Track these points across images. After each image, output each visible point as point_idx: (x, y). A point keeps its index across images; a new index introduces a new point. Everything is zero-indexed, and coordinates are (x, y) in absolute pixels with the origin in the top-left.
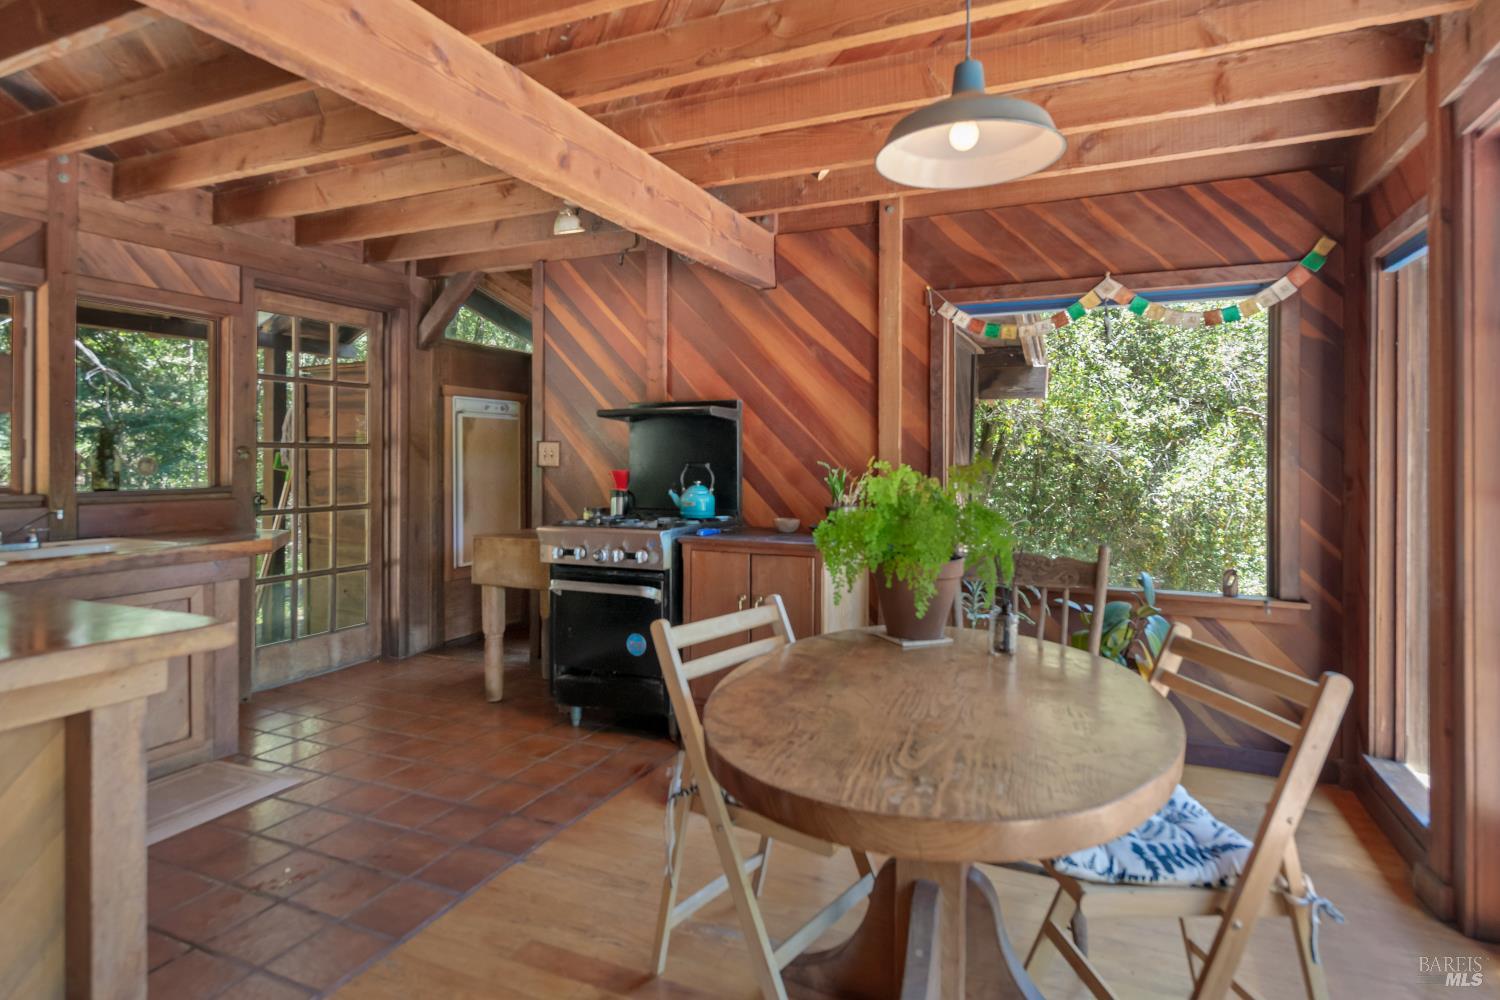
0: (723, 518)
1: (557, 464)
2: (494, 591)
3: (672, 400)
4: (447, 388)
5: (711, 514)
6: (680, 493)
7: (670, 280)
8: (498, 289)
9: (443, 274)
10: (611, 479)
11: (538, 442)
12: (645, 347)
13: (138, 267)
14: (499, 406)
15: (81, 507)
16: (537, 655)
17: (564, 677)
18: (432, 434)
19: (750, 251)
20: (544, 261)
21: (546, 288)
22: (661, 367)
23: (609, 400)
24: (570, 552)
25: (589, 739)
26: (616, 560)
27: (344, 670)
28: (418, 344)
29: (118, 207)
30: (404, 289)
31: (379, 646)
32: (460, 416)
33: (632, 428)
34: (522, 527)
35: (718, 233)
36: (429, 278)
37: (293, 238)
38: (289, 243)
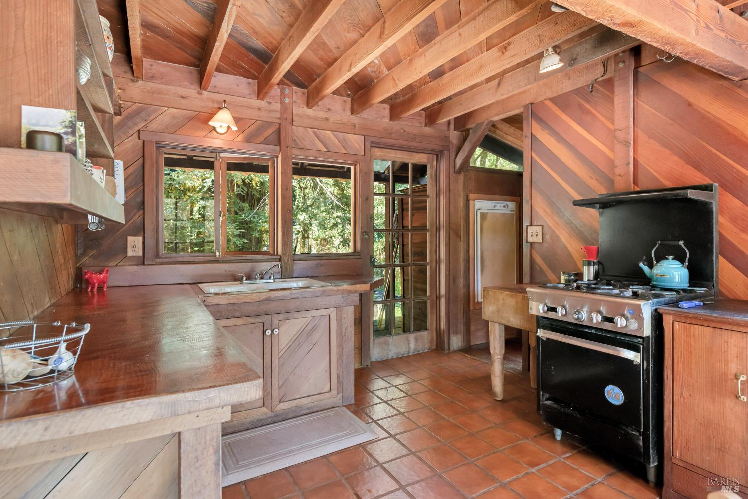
0: (700, 290)
1: (541, 241)
2: (497, 326)
3: (638, 189)
4: (471, 196)
5: (685, 285)
6: (651, 267)
7: (636, 94)
8: (501, 133)
9: (469, 127)
10: (583, 252)
11: (527, 226)
12: (613, 150)
13: (318, 141)
14: (502, 205)
15: (294, 262)
16: (527, 368)
17: (548, 402)
18: (462, 223)
19: (733, 42)
20: (531, 104)
21: (533, 122)
22: (628, 163)
23: (580, 194)
24: (553, 310)
25: (568, 457)
26: (595, 321)
27: (416, 354)
28: (454, 170)
29: (309, 111)
30: (447, 139)
31: (435, 343)
32: (479, 212)
33: (601, 214)
34: (517, 283)
35: (702, 24)
36: (461, 131)
37: (389, 118)
38: (387, 120)
